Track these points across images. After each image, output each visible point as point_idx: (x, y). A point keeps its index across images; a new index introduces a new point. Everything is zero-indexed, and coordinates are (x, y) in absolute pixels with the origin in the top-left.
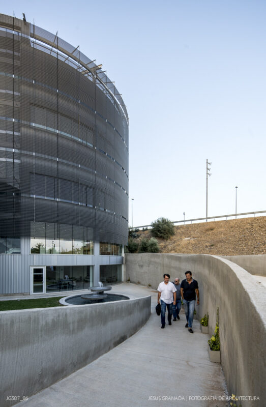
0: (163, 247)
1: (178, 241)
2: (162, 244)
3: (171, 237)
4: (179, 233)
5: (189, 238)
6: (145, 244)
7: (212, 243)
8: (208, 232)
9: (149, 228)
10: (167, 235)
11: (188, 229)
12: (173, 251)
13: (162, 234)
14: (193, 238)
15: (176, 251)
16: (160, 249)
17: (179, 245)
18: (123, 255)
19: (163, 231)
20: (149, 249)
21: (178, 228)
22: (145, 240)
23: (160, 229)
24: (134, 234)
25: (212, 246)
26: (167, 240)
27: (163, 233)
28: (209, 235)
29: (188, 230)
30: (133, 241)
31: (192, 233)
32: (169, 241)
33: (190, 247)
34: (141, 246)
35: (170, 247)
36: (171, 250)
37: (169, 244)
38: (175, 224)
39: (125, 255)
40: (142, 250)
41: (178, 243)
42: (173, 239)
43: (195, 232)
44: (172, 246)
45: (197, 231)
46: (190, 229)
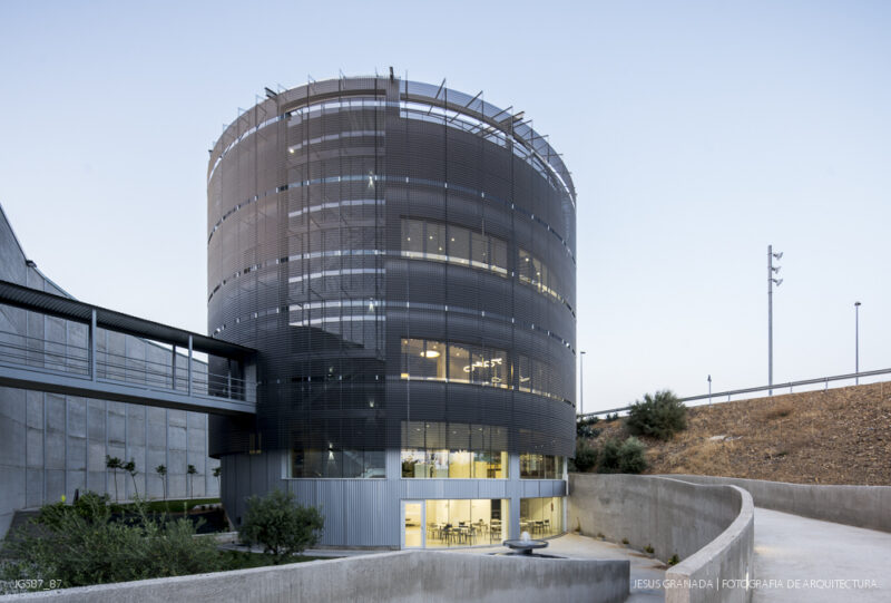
0: (655, 457)
1: (695, 444)
2: (654, 451)
3: (677, 436)
4: (697, 424)
5: (722, 437)
6: (613, 452)
7: (783, 449)
8: (772, 422)
9: (623, 414)
10: (666, 430)
11: (720, 414)
12: (679, 469)
13: (656, 429)
14: (734, 435)
15: (688, 468)
16: (648, 463)
17: (696, 453)
18: (566, 477)
19: (657, 421)
20: (622, 462)
21: (694, 412)
22: (613, 442)
23: (650, 416)
24: (585, 429)
25: (781, 455)
26: (666, 441)
27: (658, 425)
28: (777, 427)
29: (720, 416)
30: (586, 445)
31: (731, 424)
32: (670, 444)
33: (724, 459)
34: (604, 456)
35: (673, 458)
36: (676, 465)
37: (672, 452)
38: (688, 404)
39: (570, 477)
40: (605, 465)
41: (694, 448)
42: (681, 440)
43: (739, 422)
44: (677, 455)
45: (743, 418)
46: (725, 415)
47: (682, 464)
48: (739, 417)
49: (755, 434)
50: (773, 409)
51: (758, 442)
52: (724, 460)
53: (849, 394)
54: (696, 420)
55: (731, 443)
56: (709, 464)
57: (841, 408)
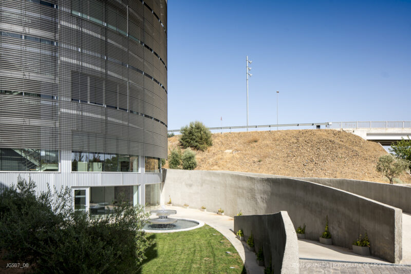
1: (219, 154)
3: (209, 149)
4: (218, 143)
5: (231, 151)
7: (260, 159)
8: (252, 145)
10: (203, 145)
12: (215, 167)
14: (236, 150)
15: (219, 167)
16: (198, 164)
17: (221, 159)
21: (216, 136)
25: (259, 161)
26: (204, 151)
28: (254, 147)
29: (228, 139)
31: (233, 144)
32: (206, 153)
35: (210, 161)
36: (213, 165)
41: (220, 156)
42: (211, 151)
43: (237, 143)
44: (211, 159)
45: (239, 141)
46: (230, 139)
47: (216, 165)
48: (236, 141)
49: (246, 150)
50: (251, 138)
51: (248, 154)
52: (235, 163)
53: (280, 133)
54: (216, 140)
55: (236, 155)
56: (229, 165)
57: (278, 140)
